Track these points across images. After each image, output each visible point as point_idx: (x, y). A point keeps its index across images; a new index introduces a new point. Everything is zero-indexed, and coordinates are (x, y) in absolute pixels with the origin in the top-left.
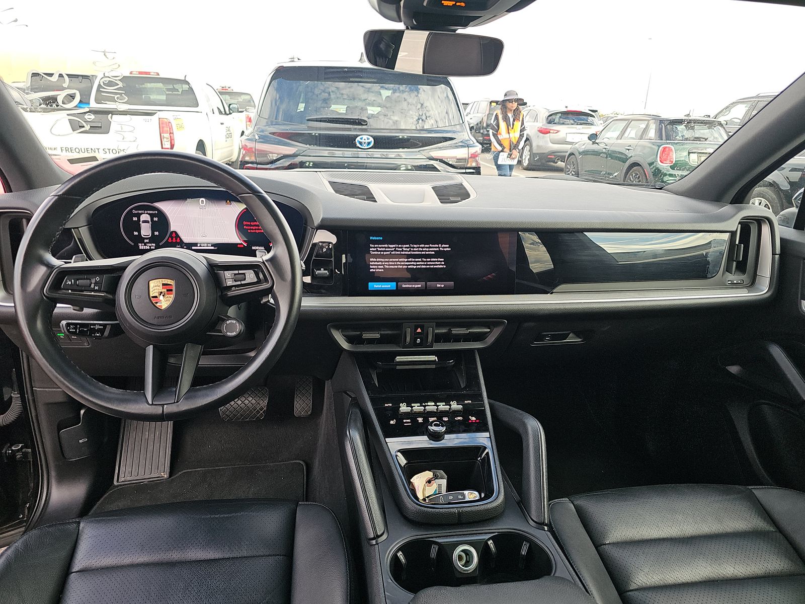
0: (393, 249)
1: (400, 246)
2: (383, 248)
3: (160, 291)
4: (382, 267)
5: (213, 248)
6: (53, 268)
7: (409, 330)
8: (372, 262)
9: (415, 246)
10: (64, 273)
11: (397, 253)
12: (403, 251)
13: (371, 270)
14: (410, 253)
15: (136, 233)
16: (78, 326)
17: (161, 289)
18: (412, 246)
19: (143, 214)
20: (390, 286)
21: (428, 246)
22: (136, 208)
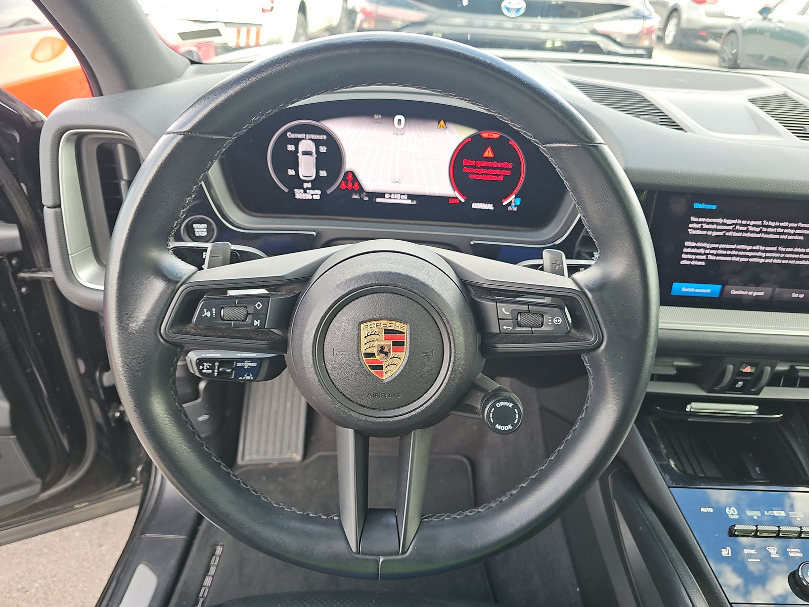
0: (731, 228)
1: (744, 222)
2: (713, 223)
3: (381, 344)
4: (704, 257)
5: (409, 202)
6: (177, 282)
7: (730, 367)
8: (688, 247)
9: (771, 223)
10: (195, 296)
11: (735, 234)
12: (747, 231)
13: (683, 262)
14: (759, 236)
15: (291, 172)
16: (217, 364)
17: (382, 340)
18: (765, 223)
19: (304, 139)
20: (709, 291)
21: (795, 225)
22: (294, 130)
